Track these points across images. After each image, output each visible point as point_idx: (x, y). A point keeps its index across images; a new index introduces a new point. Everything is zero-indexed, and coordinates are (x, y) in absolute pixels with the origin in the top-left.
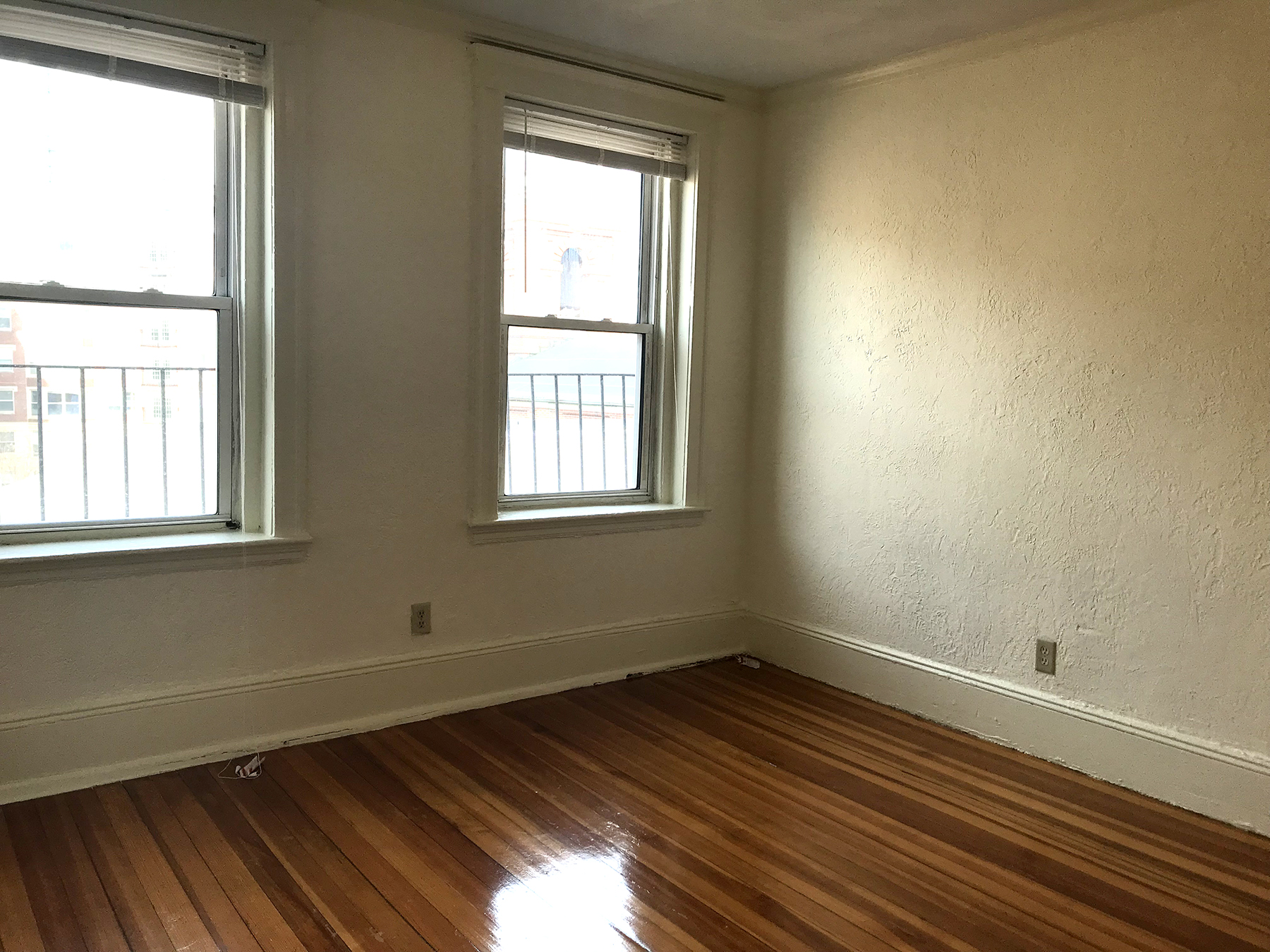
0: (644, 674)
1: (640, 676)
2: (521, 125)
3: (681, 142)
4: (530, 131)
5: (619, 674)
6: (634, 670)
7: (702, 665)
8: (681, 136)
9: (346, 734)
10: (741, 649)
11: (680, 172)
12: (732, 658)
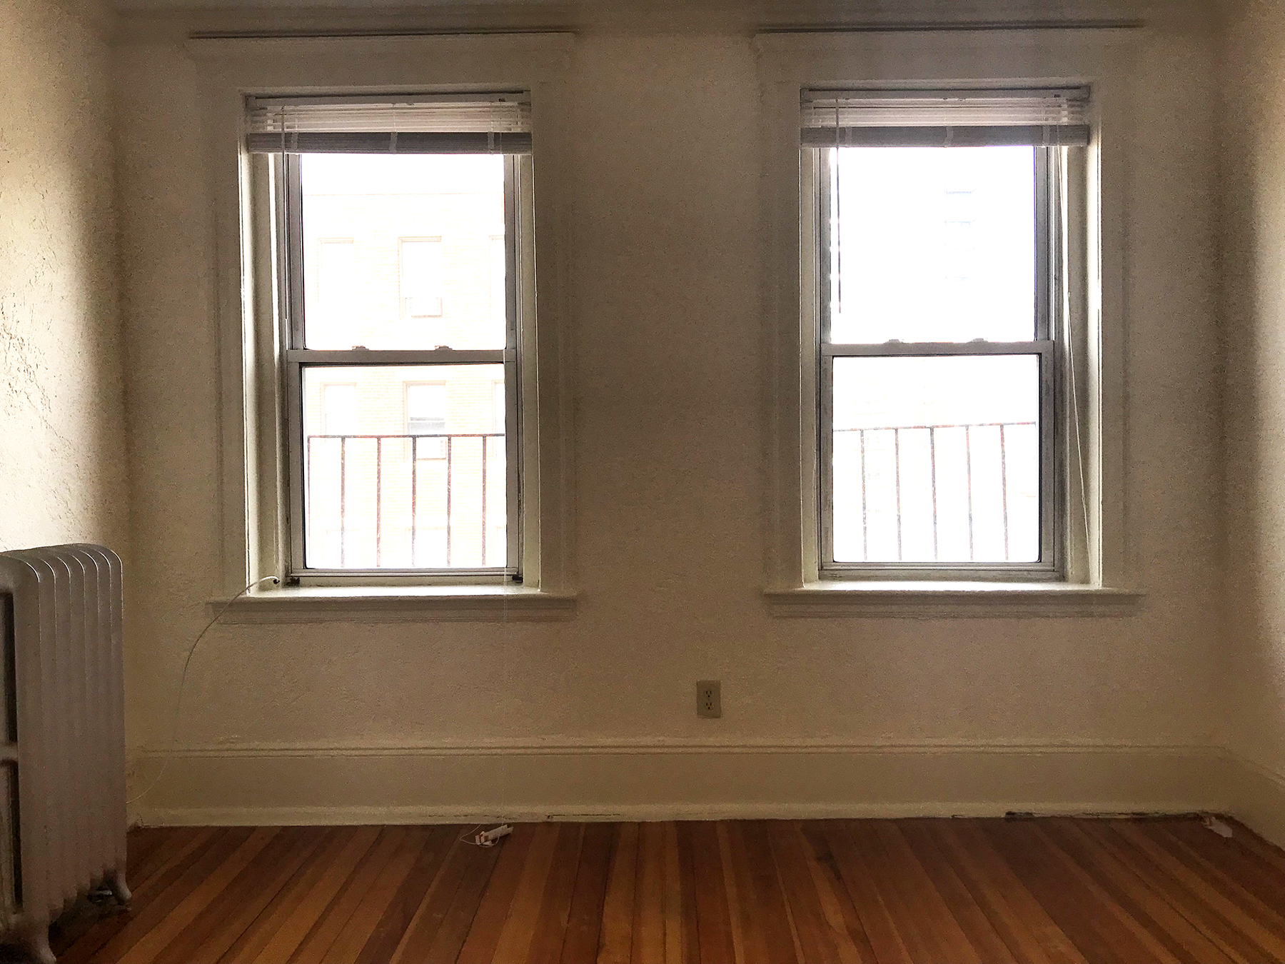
0: (1036, 816)
1: (1029, 817)
2: (832, 118)
3: (1081, 96)
4: (842, 124)
5: (995, 809)
6: (1019, 807)
7: (1139, 819)
8: (1077, 88)
9: (614, 819)
10: (1211, 807)
11: (1079, 134)
12: (1198, 818)
